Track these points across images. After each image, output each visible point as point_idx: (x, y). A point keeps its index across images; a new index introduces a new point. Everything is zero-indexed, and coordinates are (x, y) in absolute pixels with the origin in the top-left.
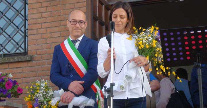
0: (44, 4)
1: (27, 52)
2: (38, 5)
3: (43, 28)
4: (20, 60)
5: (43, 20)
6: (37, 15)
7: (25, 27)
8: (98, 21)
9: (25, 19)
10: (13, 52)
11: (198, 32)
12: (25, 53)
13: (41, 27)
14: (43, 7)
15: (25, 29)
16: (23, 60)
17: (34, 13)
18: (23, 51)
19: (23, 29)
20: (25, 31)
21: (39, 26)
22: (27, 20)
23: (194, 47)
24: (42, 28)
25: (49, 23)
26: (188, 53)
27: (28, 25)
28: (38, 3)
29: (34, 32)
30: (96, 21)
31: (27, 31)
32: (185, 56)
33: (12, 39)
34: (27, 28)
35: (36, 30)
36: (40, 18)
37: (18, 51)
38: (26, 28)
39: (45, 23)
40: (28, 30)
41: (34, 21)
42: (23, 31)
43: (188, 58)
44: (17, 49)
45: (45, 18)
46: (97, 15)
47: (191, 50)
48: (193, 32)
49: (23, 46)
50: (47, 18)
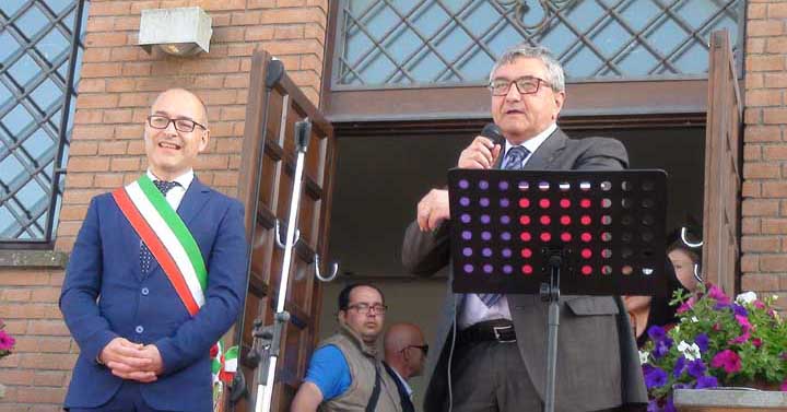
0: (127, 100)
1: (54, 241)
2: (109, 101)
3: (116, 172)
4: (26, 263)
5: (116, 148)
6: (103, 128)
7: (59, 164)
8: (280, 163)
9: (64, 141)
10: (10, 237)
11: (561, 186)
12: (48, 244)
13: (107, 169)
14: (123, 108)
15: (58, 170)
16: (36, 264)
17: (93, 121)
18: (40, 237)
19: (50, 170)
20: (57, 175)
21: (102, 164)
22: (68, 144)
23: (546, 237)
24: (110, 171)
25: (133, 159)
26: (527, 253)
27: (70, 157)
28: (111, 93)
29: (85, 180)
30: (276, 161)
31: (62, 176)
32: (517, 261)
33: (13, 197)
34: (64, 165)
35: (90, 177)
36: (109, 140)
37: (25, 236)
38: (59, 167)
39: (122, 156)
40: (65, 173)
41: (91, 148)
42: (51, 175)
43: (527, 269)
44: (24, 230)
45: (125, 143)
46: (281, 144)
47: (535, 244)
48: (547, 187)
49: (43, 221)
50: (132, 143)
